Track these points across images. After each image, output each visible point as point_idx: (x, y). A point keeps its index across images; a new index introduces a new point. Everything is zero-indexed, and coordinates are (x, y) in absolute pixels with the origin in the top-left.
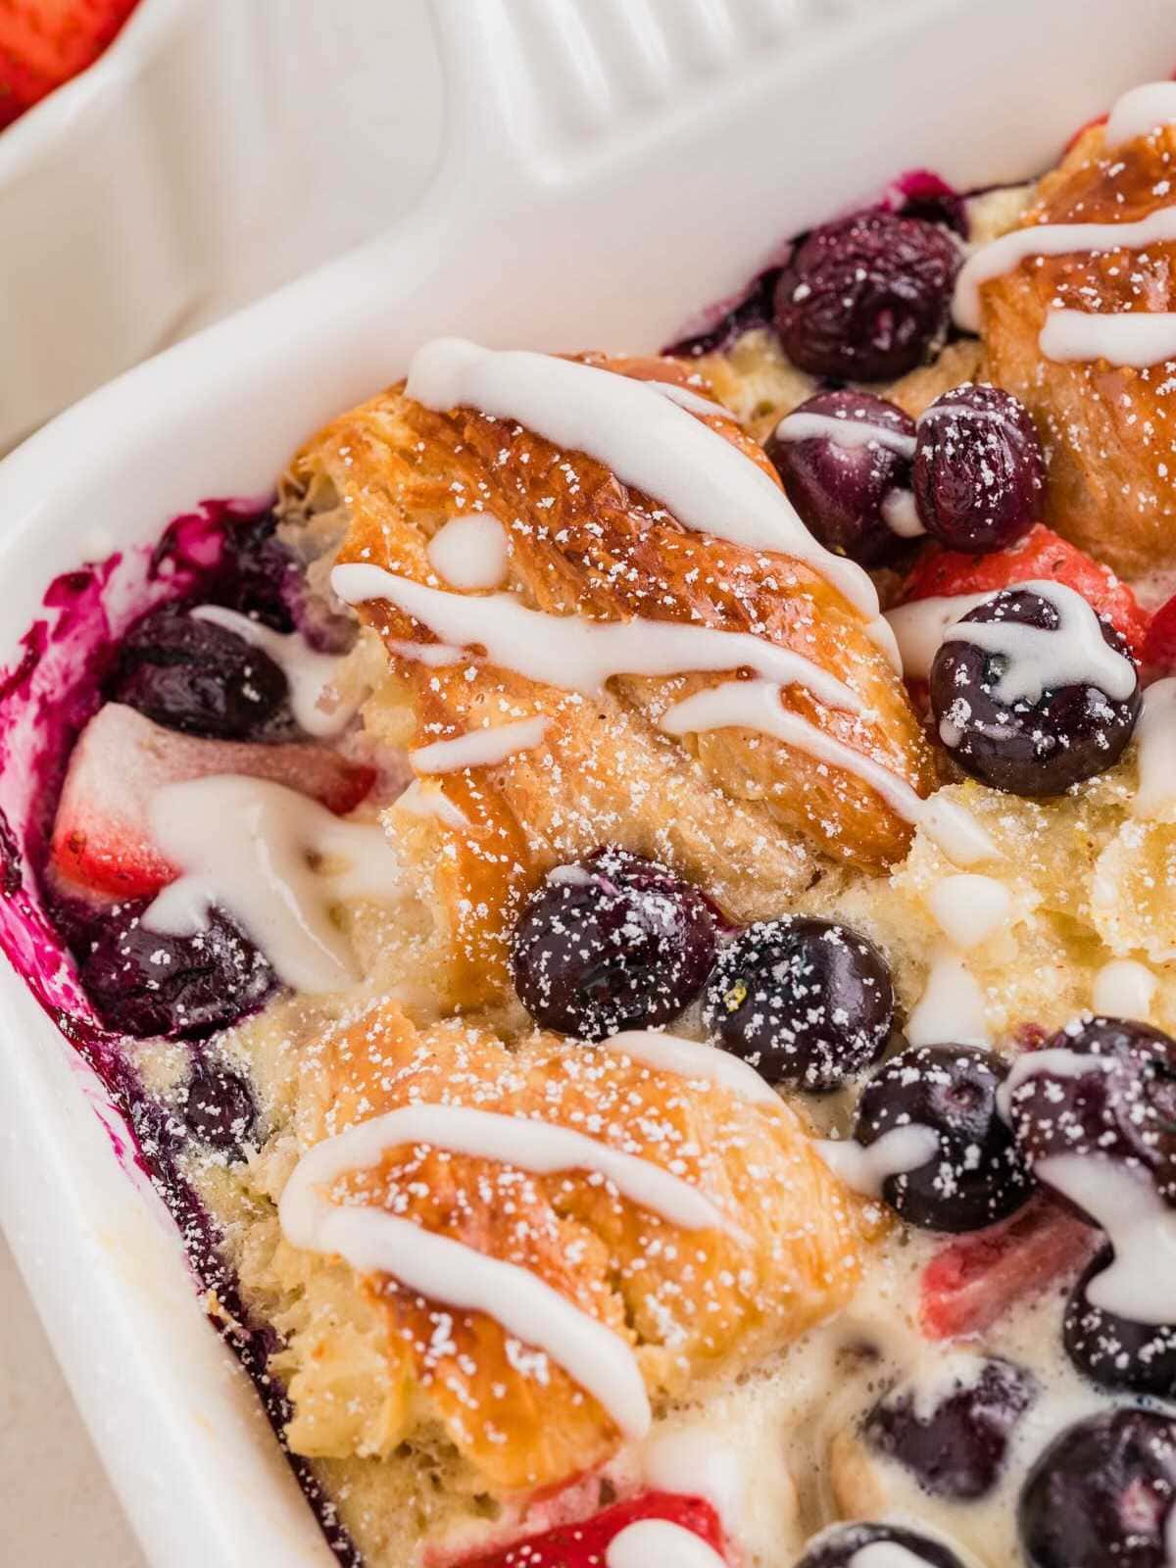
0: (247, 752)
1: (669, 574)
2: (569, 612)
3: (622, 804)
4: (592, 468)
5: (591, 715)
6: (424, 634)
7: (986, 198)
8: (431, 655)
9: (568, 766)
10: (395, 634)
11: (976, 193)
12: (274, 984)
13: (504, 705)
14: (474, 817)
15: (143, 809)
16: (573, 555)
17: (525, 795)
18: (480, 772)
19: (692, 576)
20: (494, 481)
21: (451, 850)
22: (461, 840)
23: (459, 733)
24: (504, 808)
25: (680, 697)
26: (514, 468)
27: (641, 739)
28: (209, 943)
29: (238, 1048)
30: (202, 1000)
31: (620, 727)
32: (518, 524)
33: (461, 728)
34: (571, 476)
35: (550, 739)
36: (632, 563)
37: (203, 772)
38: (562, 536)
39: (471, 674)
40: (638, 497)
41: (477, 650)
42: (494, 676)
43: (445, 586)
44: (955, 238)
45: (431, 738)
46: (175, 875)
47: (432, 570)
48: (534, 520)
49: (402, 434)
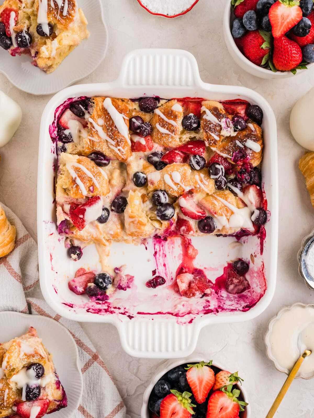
0: (79, 118)
1: (114, 136)
2: (105, 133)
3: (102, 149)
4: (113, 122)
5: (103, 141)
6: (94, 127)
7: (163, 100)
8: (93, 129)
9: (99, 145)
10: (91, 126)
11: (162, 99)
12: (72, 140)
13: (97, 137)
14: (90, 144)
15: (68, 121)
16: (108, 129)
17: (95, 145)
18: (93, 141)
19: (116, 137)
20: (105, 118)
21: (87, 146)
22: (88, 145)
23: (92, 137)
24: (93, 145)
25: (111, 145)
26: (107, 118)
27: (106, 145)
28: (68, 136)
29: (67, 146)
30: (66, 140)
31: (105, 144)
32: (105, 123)
33: (93, 137)
34: (111, 122)
35: (99, 142)
36: (112, 133)
37: (74, 119)
38: (108, 127)
39: (96, 133)
40: (116, 127)
41: (97, 131)
42: (97, 134)
43: (97, 124)
44: (158, 103)
45: (90, 136)
46: (68, 128)
47: (97, 122)
48: (107, 124)
49: (101, 107)
